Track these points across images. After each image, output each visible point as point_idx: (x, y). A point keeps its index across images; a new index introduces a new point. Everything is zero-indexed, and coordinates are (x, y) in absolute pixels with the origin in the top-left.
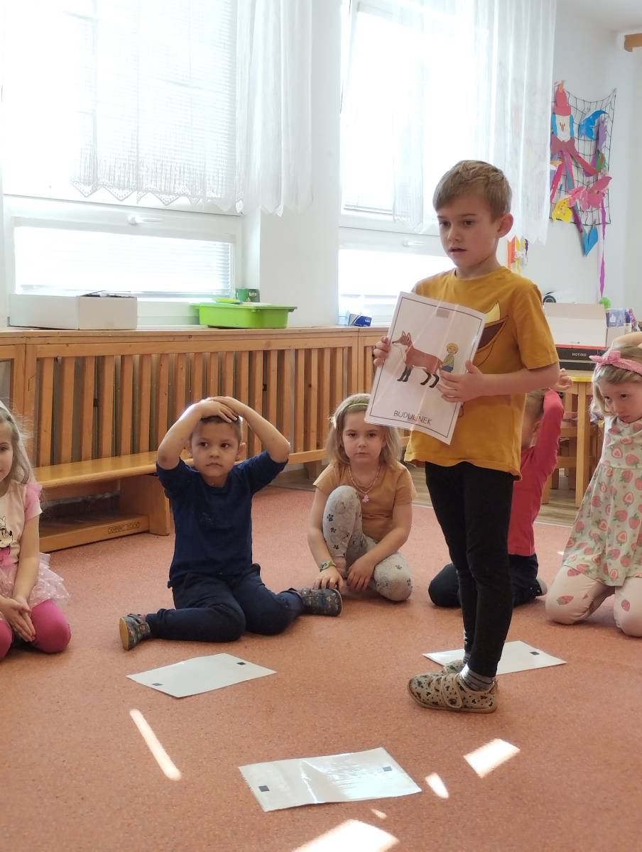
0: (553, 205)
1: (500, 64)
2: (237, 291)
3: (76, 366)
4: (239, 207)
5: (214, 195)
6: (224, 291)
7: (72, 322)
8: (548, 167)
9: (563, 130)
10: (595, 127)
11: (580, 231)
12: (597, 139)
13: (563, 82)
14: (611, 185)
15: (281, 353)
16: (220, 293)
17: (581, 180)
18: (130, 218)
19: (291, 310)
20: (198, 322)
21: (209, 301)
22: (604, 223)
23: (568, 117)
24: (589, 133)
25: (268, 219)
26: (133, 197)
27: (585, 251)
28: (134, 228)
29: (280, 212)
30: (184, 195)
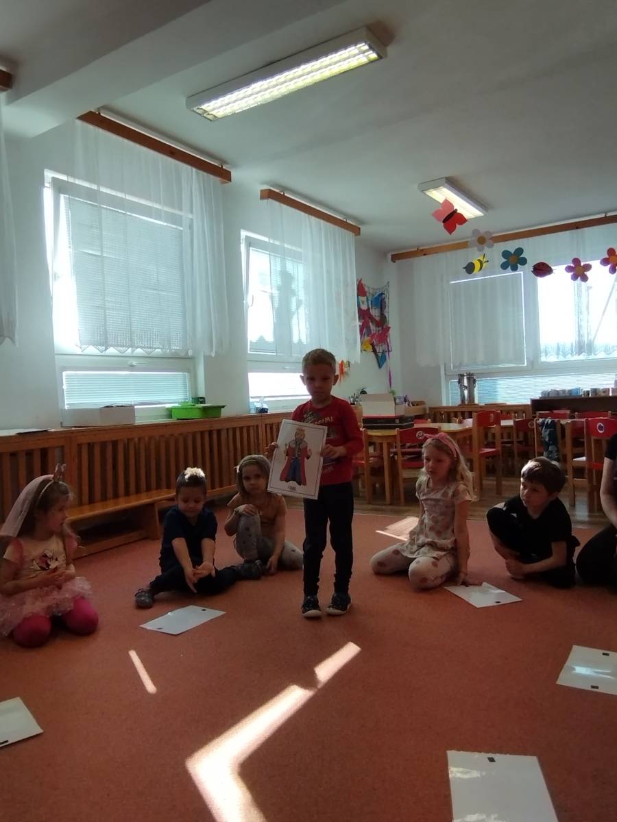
0: (362, 343)
1: (328, 271)
2: (192, 398)
4: (190, 353)
5: (176, 348)
6: (186, 399)
7: (99, 422)
8: (358, 323)
9: (363, 303)
10: (380, 302)
11: (377, 355)
12: (382, 308)
13: (361, 280)
14: (391, 332)
15: (219, 431)
16: (183, 401)
17: (375, 329)
18: (129, 363)
19: (223, 407)
20: (171, 417)
21: (177, 405)
22: (389, 351)
23: (365, 297)
24: (376, 305)
25: (208, 359)
26: (130, 350)
27: (380, 366)
28: (132, 368)
29: (213, 354)
30: (158, 348)
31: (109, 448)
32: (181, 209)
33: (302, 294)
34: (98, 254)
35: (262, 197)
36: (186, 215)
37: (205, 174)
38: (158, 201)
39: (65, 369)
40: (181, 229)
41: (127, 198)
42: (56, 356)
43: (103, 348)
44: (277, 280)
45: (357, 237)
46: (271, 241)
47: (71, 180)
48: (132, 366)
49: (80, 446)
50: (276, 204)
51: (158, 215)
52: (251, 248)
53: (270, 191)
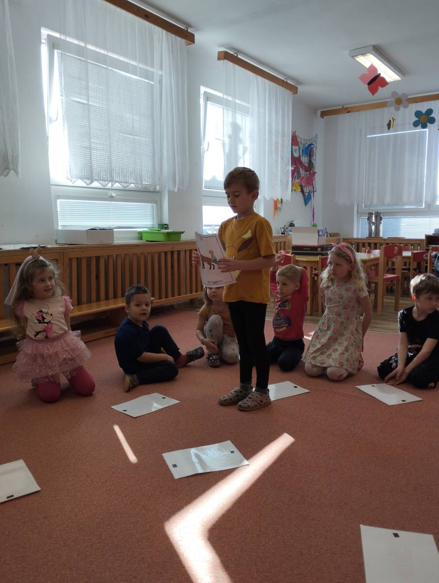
0: (293, 184)
1: (269, 124)
2: (158, 225)
3: (87, 261)
4: (158, 188)
5: (146, 183)
6: (153, 225)
7: (85, 241)
8: (290, 168)
9: (296, 152)
10: (309, 151)
11: (304, 195)
12: (310, 156)
13: (295, 132)
14: (316, 176)
15: (179, 252)
16: (151, 226)
17: (304, 173)
18: (110, 194)
19: (183, 233)
20: (141, 239)
21: (146, 229)
22: (314, 192)
23: (298, 147)
24: (306, 153)
25: (171, 193)
26: (110, 184)
27: (306, 204)
28: (111, 198)
29: (176, 190)
30: (133, 183)
31: (94, 262)
32: (152, 66)
33: (248, 143)
34: (85, 102)
35: (219, 59)
36: (157, 72)
37: (173, 35)
38: (134, 59)
39: (59, 197)
40: (152, 83)
41: (109, 54)
42: (52, 187)
43: (88, 182)
44: (228, 130)
45: (295, 95)
46: (225, 97)
47: (63, 37)
48: (112, 197)
49: (70, 259)
50: (230, 64)
51: (134, 70)
52: (208, 102)
53: (226, 53)
